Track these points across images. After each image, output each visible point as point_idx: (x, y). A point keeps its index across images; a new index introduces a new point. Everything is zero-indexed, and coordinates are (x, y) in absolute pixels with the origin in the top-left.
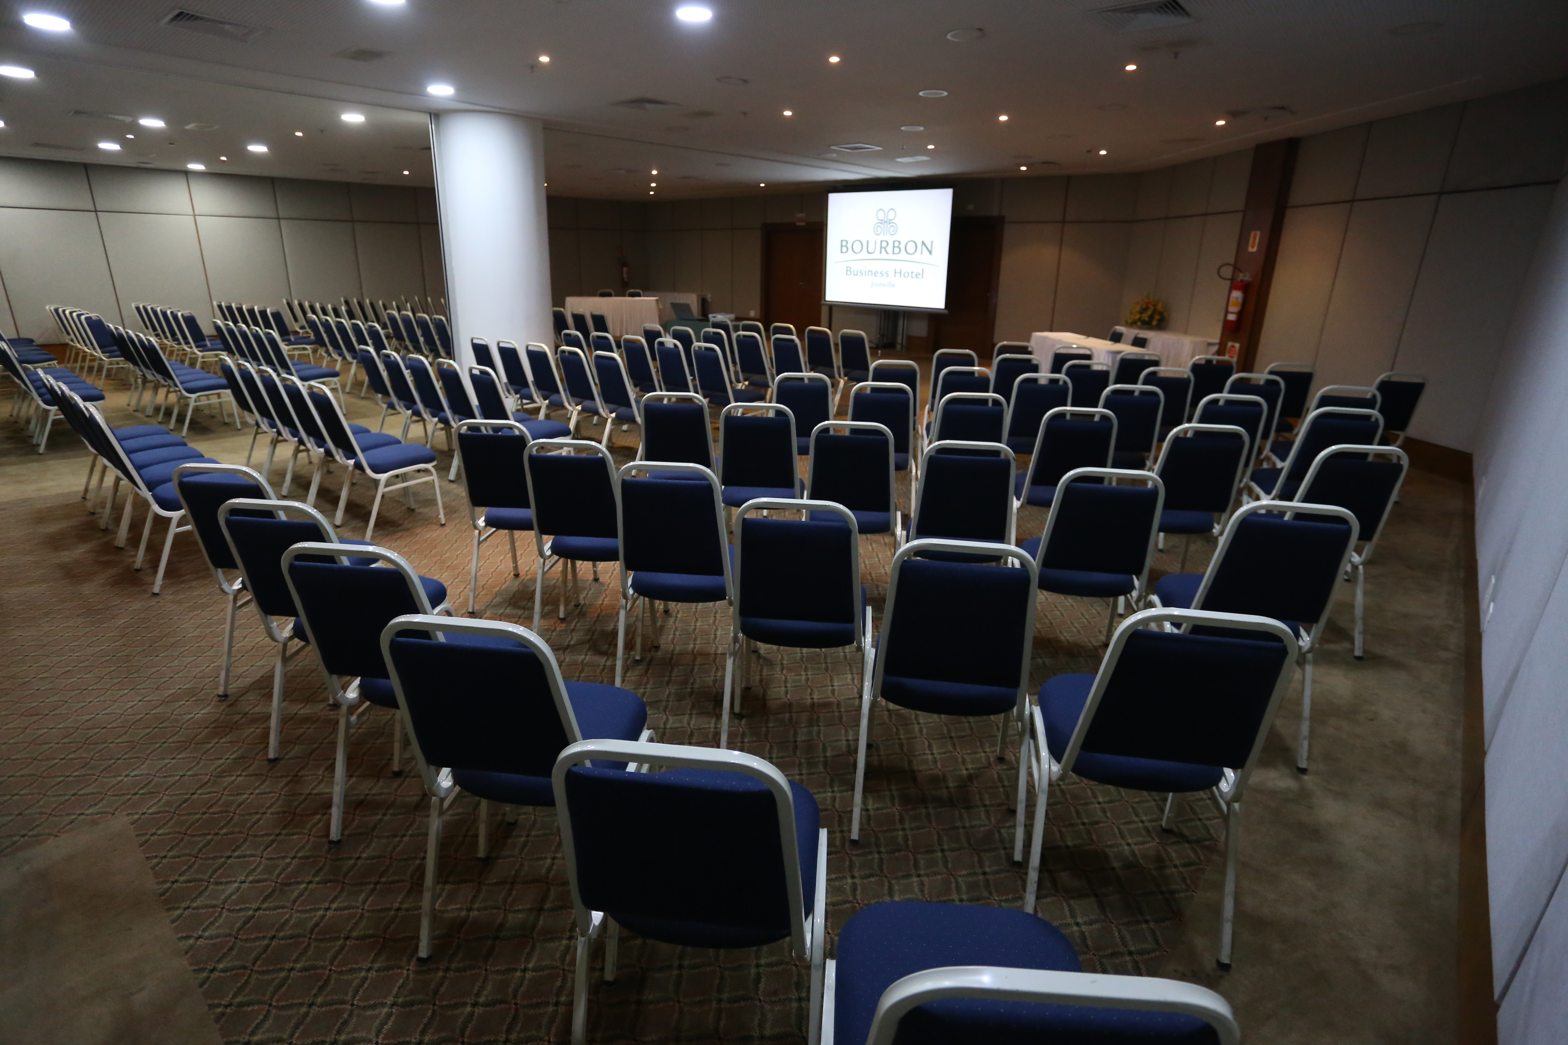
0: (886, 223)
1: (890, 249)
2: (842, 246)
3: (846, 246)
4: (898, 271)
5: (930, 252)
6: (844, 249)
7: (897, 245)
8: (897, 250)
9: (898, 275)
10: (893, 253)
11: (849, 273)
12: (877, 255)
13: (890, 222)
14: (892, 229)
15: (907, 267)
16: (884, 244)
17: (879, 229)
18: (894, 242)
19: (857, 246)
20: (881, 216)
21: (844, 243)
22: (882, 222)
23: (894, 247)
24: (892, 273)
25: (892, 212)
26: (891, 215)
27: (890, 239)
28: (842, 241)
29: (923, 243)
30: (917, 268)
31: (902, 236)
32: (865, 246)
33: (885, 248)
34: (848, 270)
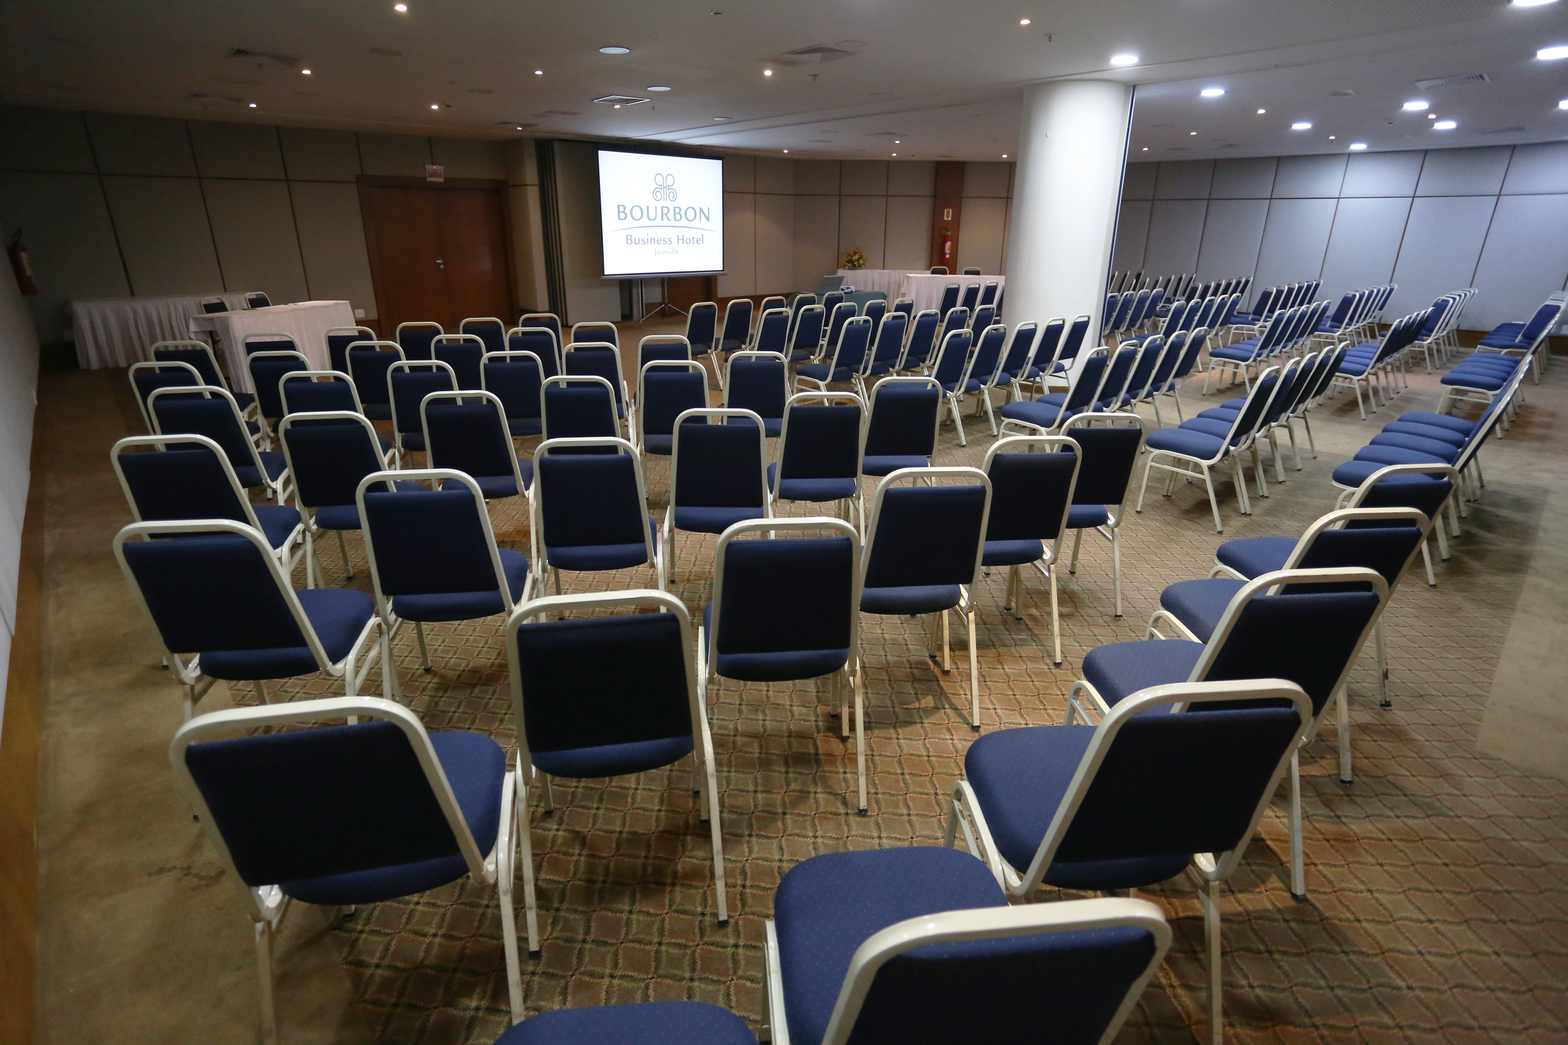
0: (665, 189)
1: (671, 215)
2: (619, 212)
3: (623, 212)
4: (681, 237)
5: (708, 219)
6: (622, 216)
7: (677, 211)
8: (678, 217)
9: (681, 241)
10: (675, 220)
11: (629, 242)
12: (658, 221)
13: (669, 187)
14: (671, 195)
15: (689, 234)
16: (665, 210)
17: (658, 194)
18: (675, 208)
19: (637, 213)
20: (660, 180)
21: (622, 209)
22: (661, 187)
23: (675, 213)
24: (675, 240)
25: (670, 179)
26: (670, 181)
27: (671, 205)
28: (619, 206)
29: (701, 210)
30: (697, 234)
31: (682, 202)
32: (645, 212)
33: (666, 214)
34: (629, 239)
